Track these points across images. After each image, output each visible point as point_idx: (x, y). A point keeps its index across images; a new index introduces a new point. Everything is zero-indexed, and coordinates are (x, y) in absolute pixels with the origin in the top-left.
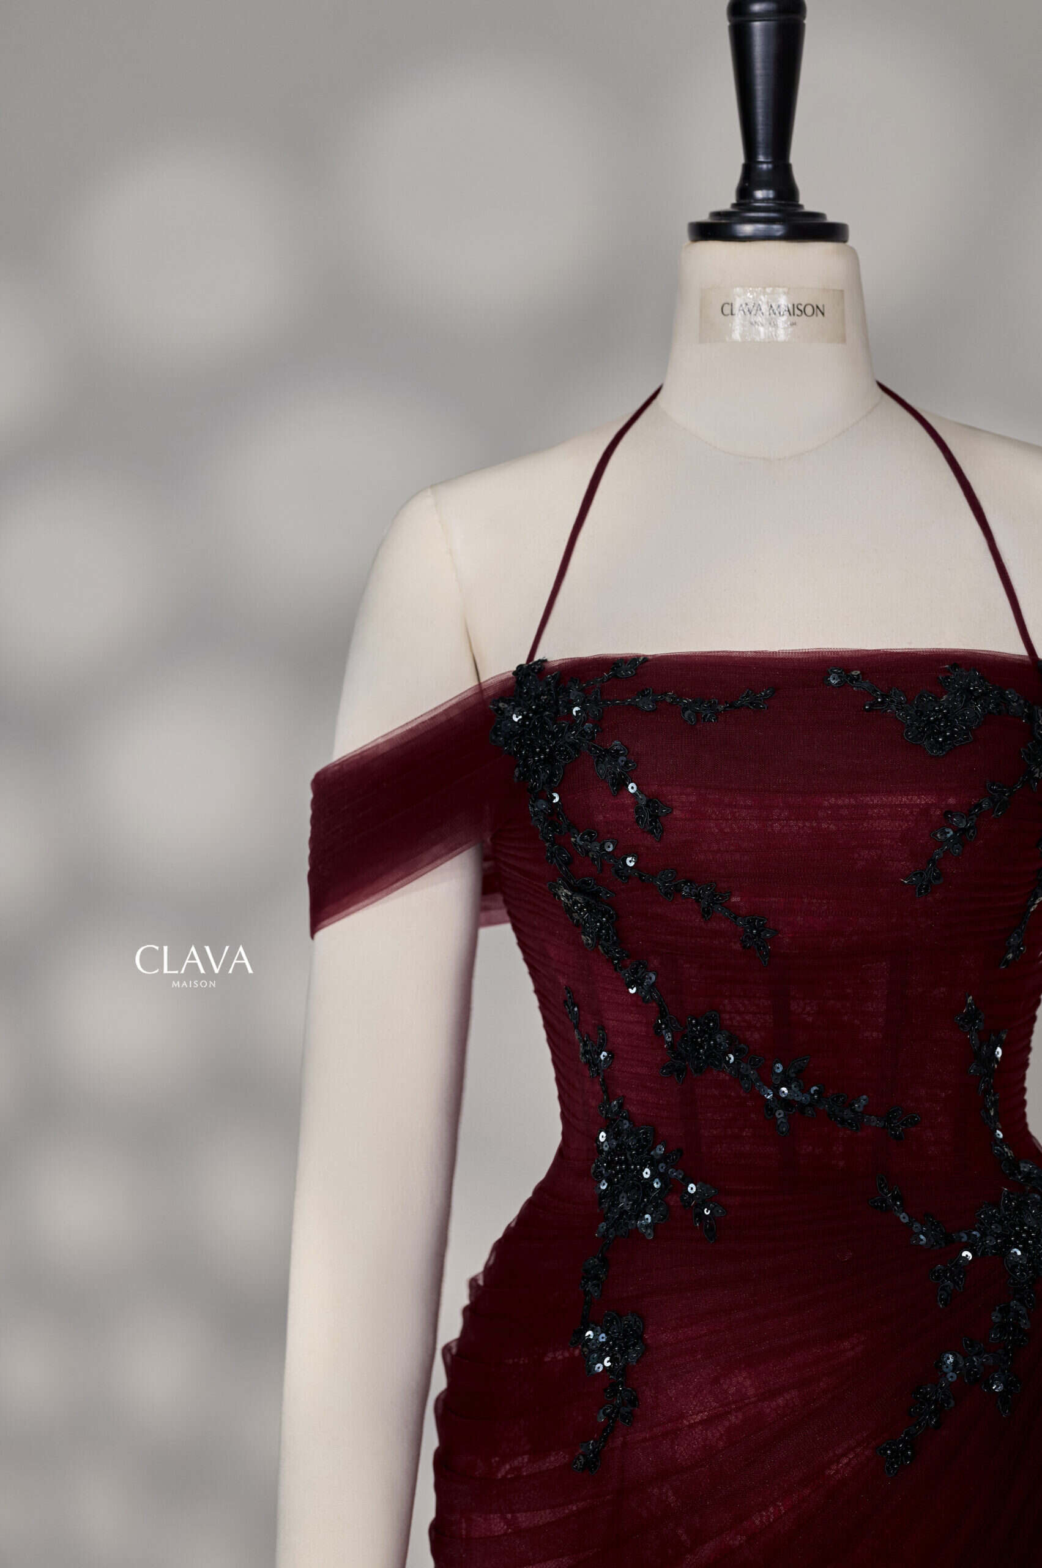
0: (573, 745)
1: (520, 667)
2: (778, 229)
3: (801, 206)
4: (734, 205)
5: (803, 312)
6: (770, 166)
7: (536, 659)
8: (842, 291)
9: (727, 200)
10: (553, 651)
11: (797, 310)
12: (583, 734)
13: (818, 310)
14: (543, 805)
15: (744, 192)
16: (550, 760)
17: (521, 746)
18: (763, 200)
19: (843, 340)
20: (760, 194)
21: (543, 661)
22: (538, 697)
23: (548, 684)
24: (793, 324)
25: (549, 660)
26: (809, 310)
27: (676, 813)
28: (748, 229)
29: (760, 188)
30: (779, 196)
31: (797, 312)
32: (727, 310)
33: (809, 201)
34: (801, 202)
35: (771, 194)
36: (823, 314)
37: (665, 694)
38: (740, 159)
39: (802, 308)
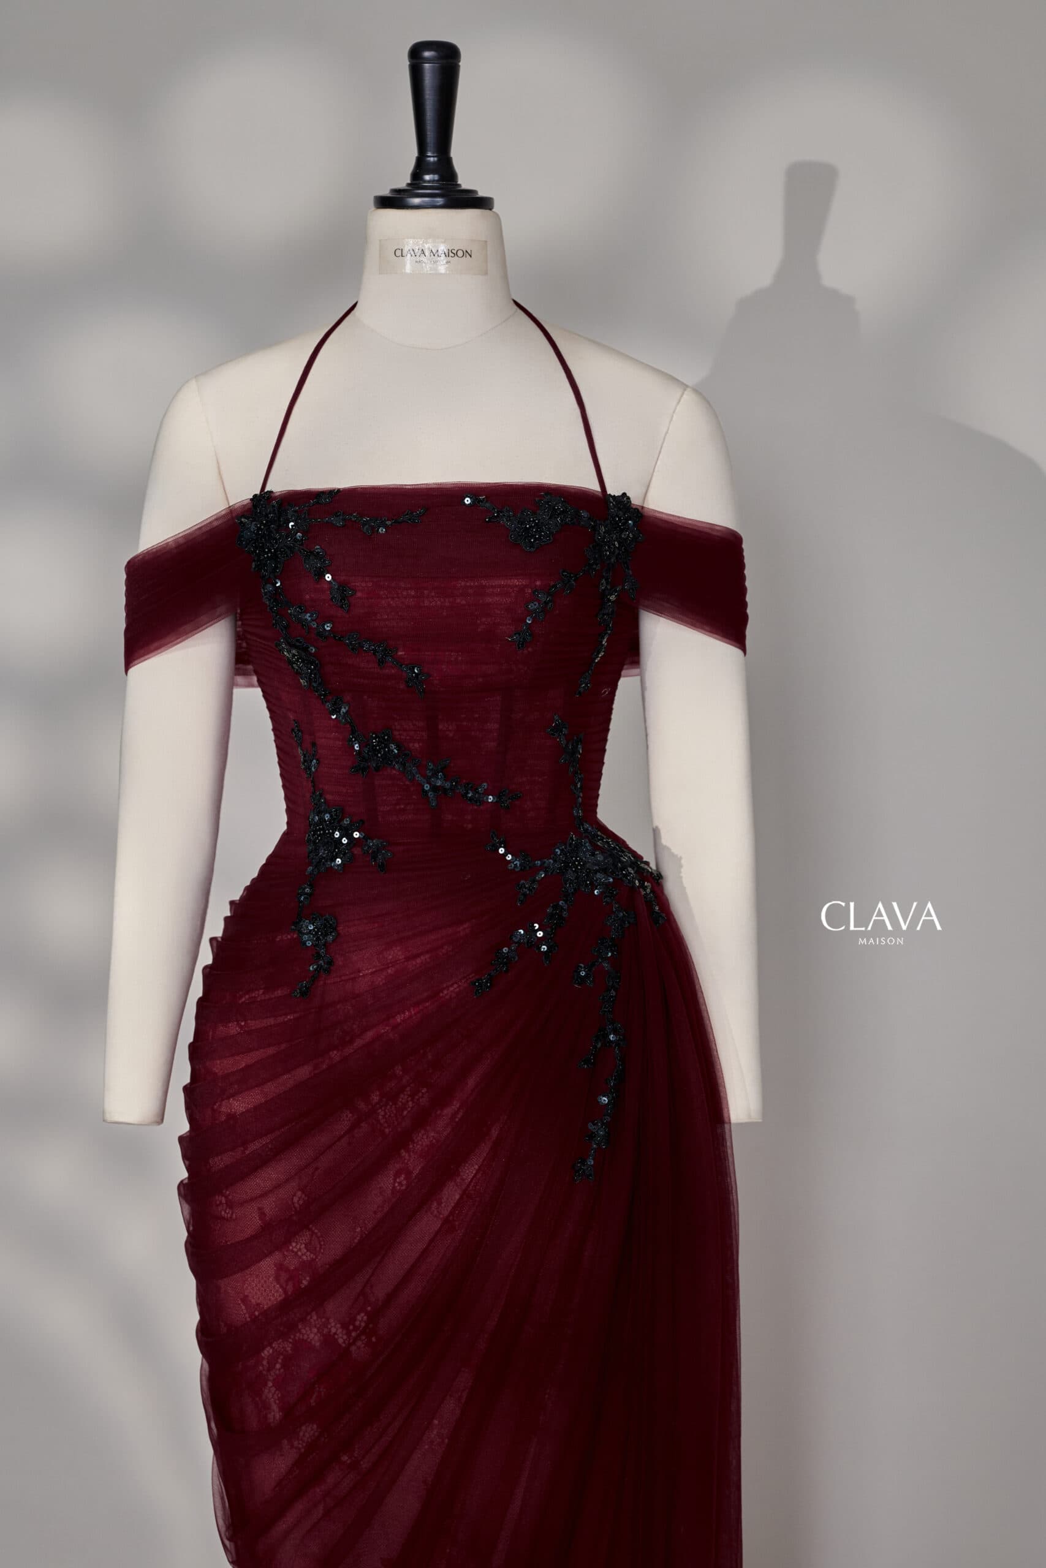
0: (289, 548)
1: (255, 496)
2: (440, 201)
3: (459, 185)
4: (408, 185)
5: (456, 254)
6: (436, 159)
7: (266, 491)
8: (486, 242)
9: (403, 181)
10: (278, 485)
11: (452, 253)
12: (296, 540)
13: (467, 253)
14: (270, 588)
15: (417, 175)
16: (275, 557)
17: (256, 548)
18: (429, 182)
19: (486, 273)
20: (427, 177)
21: (271, 492)
22: (267, 516)
23: (273, 506)
24: (447, 262)
25: (274, 491)
26: (460, 253)
27: (359, 594)
28: (416, 201)
29: (428, 174)
30: (442, 178)
31: (451, 254)
32: (399, 253)
33: (465, 181)
34: (459, 182)
35: (436, 177)
36: (471, 256)
37: (351, 514)
38: (414, 153)
39: (455, 252)
